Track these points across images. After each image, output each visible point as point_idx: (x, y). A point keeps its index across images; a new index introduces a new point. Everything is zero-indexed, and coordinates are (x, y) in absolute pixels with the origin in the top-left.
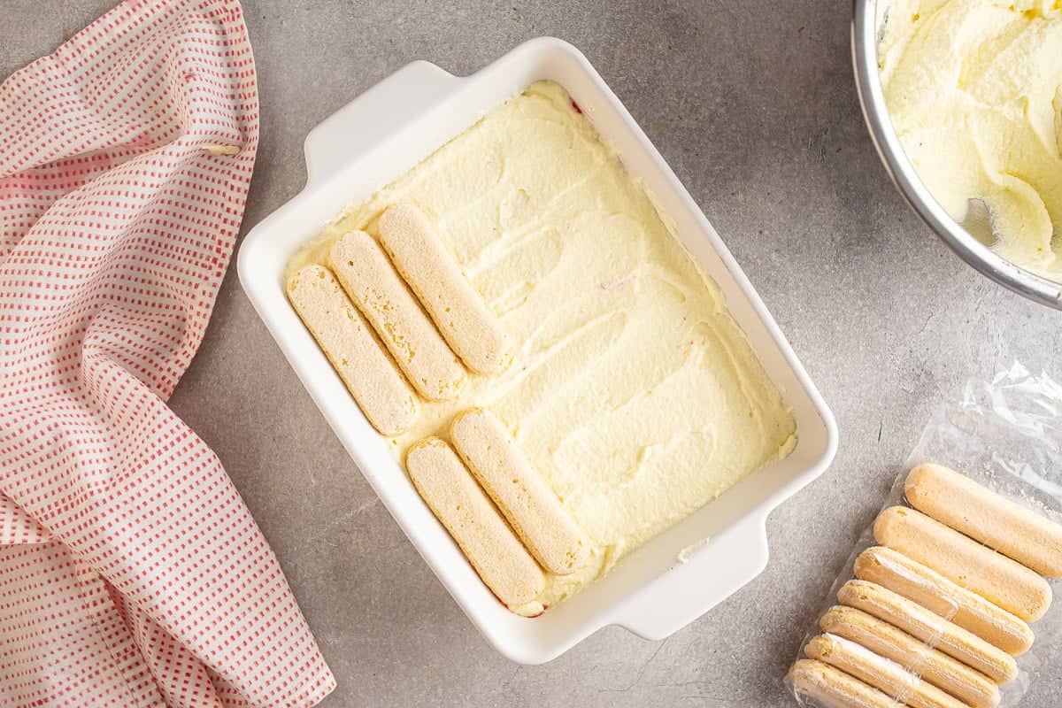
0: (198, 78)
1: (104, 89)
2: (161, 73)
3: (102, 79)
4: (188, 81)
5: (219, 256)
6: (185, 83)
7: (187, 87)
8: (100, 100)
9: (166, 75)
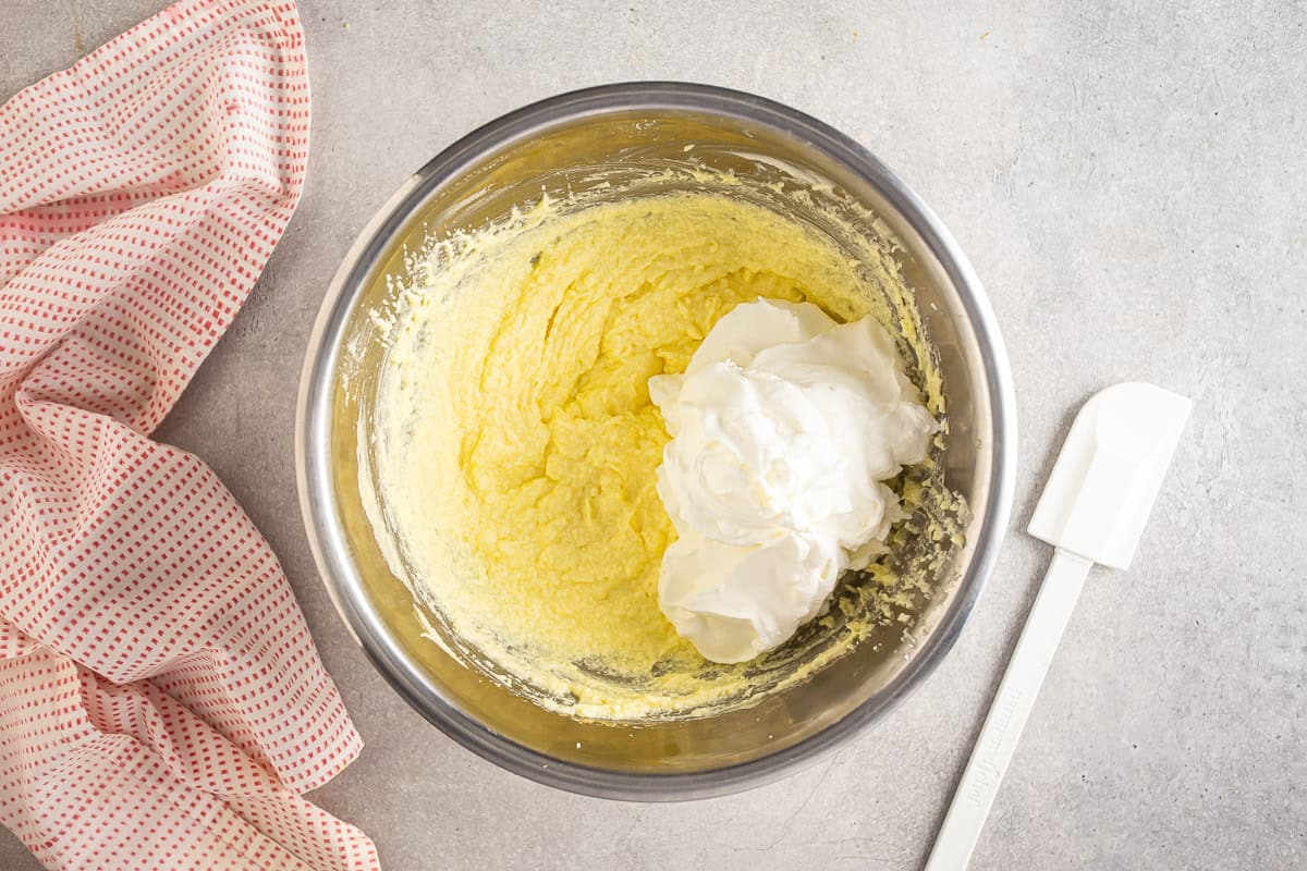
0: (242, 111)
1: (129, 116)
2: (201, 100)
3: (130, 102)
4: (229, 114)
5: (214, 322)
6: (226, 116)
7: (228, 120)
8: (124, 129)
9: (207, 103)
